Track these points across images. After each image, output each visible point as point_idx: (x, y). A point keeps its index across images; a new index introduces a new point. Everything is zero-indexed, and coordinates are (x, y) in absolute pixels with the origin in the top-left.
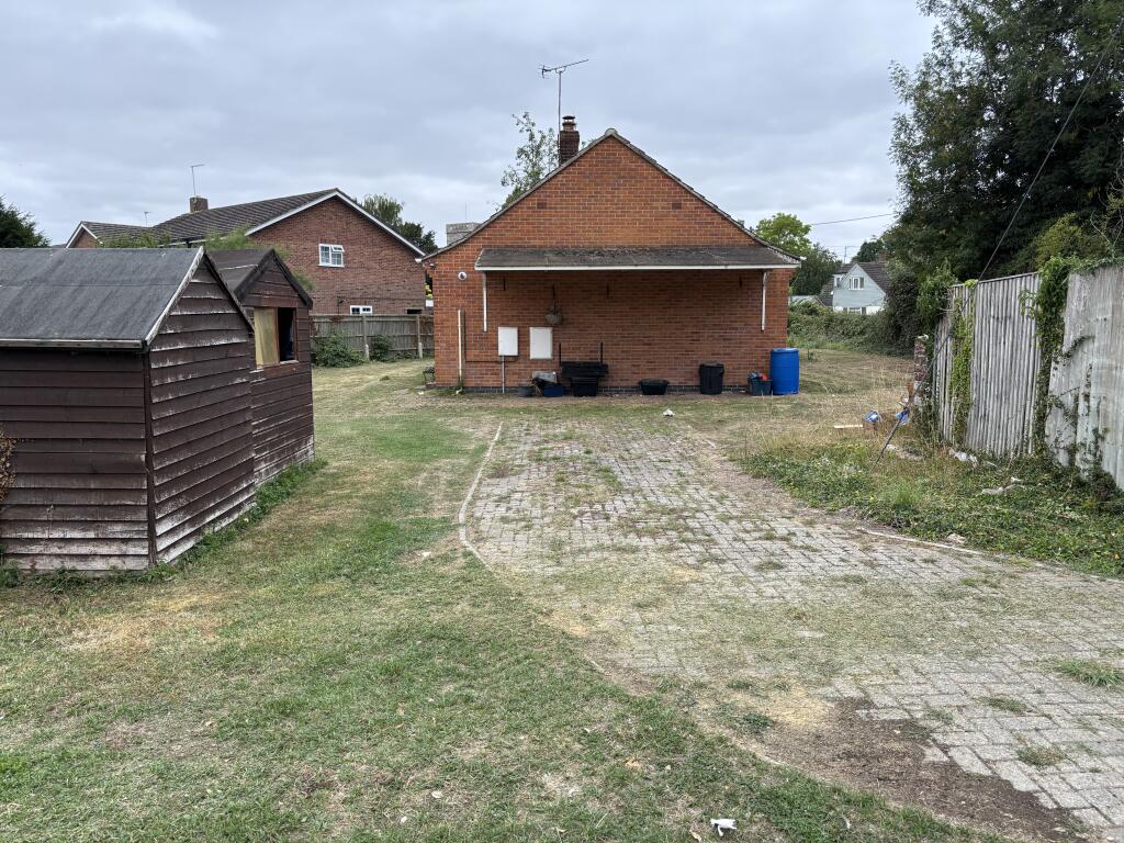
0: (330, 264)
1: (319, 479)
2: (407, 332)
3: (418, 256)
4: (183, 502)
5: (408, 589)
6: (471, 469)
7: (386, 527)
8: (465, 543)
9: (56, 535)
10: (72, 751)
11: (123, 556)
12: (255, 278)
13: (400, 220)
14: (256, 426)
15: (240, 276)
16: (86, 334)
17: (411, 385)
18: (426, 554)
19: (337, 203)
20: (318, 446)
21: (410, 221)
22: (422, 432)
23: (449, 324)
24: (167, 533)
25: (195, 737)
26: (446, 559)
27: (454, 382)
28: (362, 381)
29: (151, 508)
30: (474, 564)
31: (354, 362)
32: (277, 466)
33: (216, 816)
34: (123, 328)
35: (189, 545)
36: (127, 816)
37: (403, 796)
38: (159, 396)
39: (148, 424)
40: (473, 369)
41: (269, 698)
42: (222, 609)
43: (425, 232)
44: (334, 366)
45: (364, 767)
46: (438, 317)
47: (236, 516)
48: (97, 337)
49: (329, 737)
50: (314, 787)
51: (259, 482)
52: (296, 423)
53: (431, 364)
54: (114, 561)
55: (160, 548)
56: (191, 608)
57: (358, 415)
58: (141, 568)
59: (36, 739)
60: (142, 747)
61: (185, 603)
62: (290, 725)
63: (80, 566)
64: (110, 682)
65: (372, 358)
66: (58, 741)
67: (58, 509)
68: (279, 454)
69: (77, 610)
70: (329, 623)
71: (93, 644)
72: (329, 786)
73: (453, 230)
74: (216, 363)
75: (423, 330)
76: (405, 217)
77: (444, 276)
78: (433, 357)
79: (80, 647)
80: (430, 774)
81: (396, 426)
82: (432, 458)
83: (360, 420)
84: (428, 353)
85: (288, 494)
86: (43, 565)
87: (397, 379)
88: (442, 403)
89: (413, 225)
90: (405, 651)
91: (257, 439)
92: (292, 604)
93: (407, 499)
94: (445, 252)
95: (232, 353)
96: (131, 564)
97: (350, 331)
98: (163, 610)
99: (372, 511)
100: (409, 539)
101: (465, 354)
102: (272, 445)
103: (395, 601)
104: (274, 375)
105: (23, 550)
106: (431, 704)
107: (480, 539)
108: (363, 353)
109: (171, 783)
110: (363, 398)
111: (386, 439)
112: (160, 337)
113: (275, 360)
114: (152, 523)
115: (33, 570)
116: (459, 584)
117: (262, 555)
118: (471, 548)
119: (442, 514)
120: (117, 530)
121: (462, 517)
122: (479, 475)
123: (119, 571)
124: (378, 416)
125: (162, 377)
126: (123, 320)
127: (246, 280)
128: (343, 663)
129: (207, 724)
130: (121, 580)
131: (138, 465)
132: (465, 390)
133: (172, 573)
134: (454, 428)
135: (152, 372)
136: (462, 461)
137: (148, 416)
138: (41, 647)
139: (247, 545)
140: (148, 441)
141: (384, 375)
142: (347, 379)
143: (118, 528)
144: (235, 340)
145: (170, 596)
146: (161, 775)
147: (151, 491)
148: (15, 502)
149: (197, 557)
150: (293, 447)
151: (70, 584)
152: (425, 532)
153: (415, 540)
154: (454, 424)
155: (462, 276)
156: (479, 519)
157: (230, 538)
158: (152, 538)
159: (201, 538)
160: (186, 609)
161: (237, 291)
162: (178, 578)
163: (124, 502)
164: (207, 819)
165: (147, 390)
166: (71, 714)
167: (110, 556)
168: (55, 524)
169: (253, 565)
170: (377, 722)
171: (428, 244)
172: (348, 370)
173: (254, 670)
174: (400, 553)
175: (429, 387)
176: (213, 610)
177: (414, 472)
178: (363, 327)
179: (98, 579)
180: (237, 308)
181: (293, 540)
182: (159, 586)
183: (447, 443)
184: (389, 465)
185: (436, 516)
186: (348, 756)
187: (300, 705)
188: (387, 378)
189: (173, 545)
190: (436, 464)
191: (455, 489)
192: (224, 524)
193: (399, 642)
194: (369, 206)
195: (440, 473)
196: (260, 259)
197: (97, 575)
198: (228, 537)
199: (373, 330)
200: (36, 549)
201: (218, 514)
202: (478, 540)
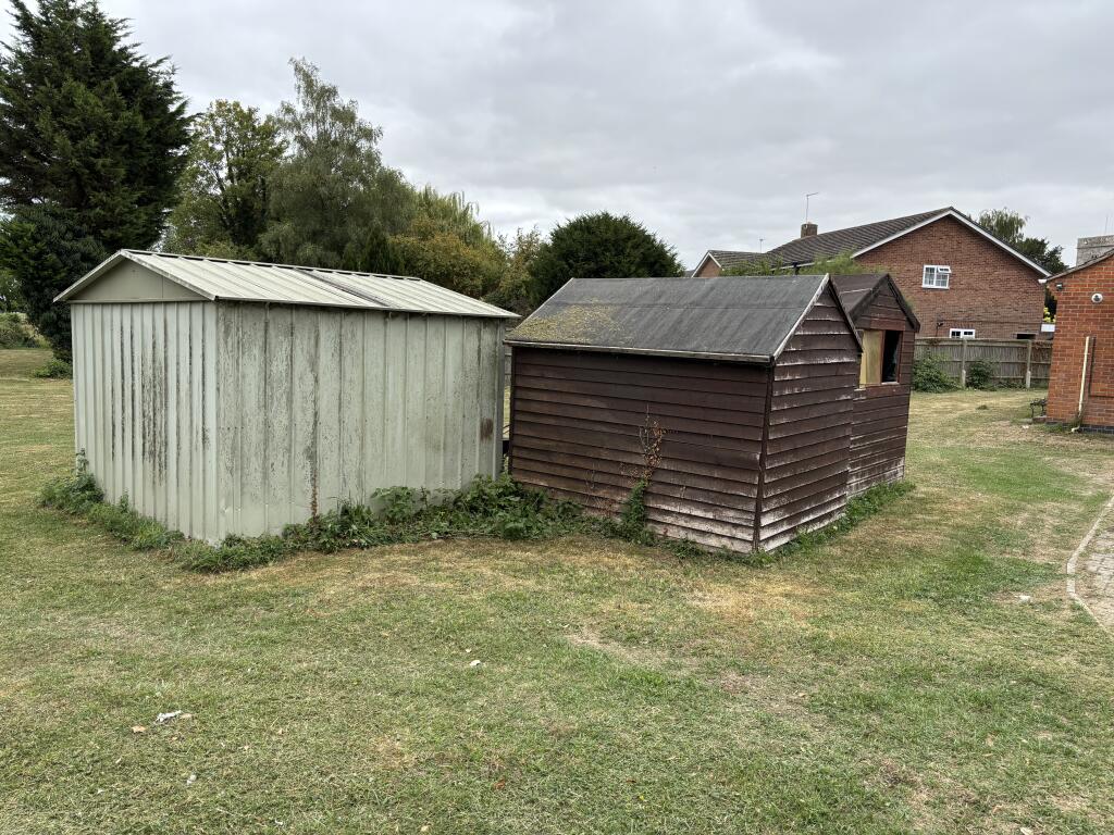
0: (934, 286)
1: (906, 502)
2: (1014, 359)
3: (1043, 276)
4: (784, 501)
5: (1002, 628)
6: (1086, 518)
7: (979, 561)
8: (1074, 595)
9: (685, 510)
10: (696, 682)
11: (732, 538)
12: (869, 301)
13: (1021, 236)
14: (854, 441)
15: (856, 299)
16: (727, 349)
17: (1014, 417)
18: (1024, 598)
19: (951, 222)
20: (907, 470)
21: (1033, 237)
22: (1025, 469)
23: (1073, 352)
24: (769, 526)
25: (790, 702)
26: (1048, 607)
27: (1071, 419)
28: (955, 408)
29: (760, 501)
30: (1084, 619)
31: (947, 387)
32: (867, 483)
33: (809, 771)
34: (757, 344)
35: (785, 540)
36: (736, 745)
37: (988, 821)
38: (777, 405)
39: (766, 428)
40: (1097, 405)
41: (855, 690)
42: (813, 602)
43: (1050, 248)
44: (925, 390)
45: (948, 780)
46: (1058, 344)
47: (826, 523)
48: (735, 352)
49: (913, 741)
50: (896, 780)
51: (850, 494)
52: (890, 444)
53: (1042, 395)
54: (725, 541)
55: (762, 538)
56: (786, 595)
57: (949, 443)
58: (746, 551)
59: (669, 666)
60: (748, 696)
61: (781, 589)
62: (875, 719)
63: (700, 540)
64: (723, 638)
65: (968, 385)
66: (685, 673)
67: (689, 490)
68: (871, 471)
69: (697, 575)
70: (914, 639)
71: (709, 605)
72: (912, 784)
73: (1086, 245)
74: (827, 380)
75: (1035, 357)
76: (1027, 232)
77: (1073, 298)
78: (1046, 388)
79: (701, 604)
80: (1020, 810)
81: (993, 459)
82: (1035, 499)
83: (952, 448)
84: (1037, 383)
85: (875, 511)
86: (673, 533)
87: (995, 409)
88: (1052, 440)
89: (1035, 241)
90: (997, 686)
91: (853, 454)
92: (878, 613)
93: (1004, 538)
94: (1077, 272)
95: (840, 371)
96: (737, 546)
97: (949, 355)
98: (763, 591)
99: (963, 543)
100: (1005, 578)
101: (1089, 387)
102: (864, 462)
103: (989, 636)
104: (875, 394)
105: (659, 518)
106: (1024, 745)
107: (1092, 595)
108: (959, 379)
109: (772, 732)
110: (956, 426)
111: (979, 471)
112: (785, 353)
113: (877, 381)
114: (758, 514)
115: (665, 536)
116: (1065, 636)
117: (849, 563)
118: (1081, 602)
119: (1046, 560)
120: (730, 515)
121: (1071, 568)
122: (1096, 526)
123: (728, 551)
124: (972, 446)
125: (783, 388)
126: (756, 338)
127: (861, 303)
128: (929, 679)
129: (801, 695)
130: (729, 558)
131: (753, 462)
132: (1084, 428)
133: (770, 562)
134: (1066, 470)
135: (774, 384)
136: (1073, 507)
137: (766, 421)
138: (671, 597)
139: (837, 551)
140: (764, 443)
141: (981, 403)
142: (938, 405)
143: (731, 514)
144: (846, 360)
145: (769, 581)
146: (763, 722)
147: (761, 487)
148: (659, 479)
149: (791, 552)
150: (884, 467)
151: (690, 552)
152: (1023, 575)
153: (1012, 580)
154: (1066, 465)
155: (1097, 299)
156: (1093, 574)
157: (820, 541)
158: (757, 527)
159: (795, 536)
160: (782, 595)
161: (852, 313)
162: (774, 567)
163: (738, 493)
164: (801, 771)
165: (769, 398)
166: (694, 654)
167: (723, 536)
168: (684, 501)
169: (840, 570)
170: (963, 744)
171: (1053, 263)
172: (939, 396)
173: (842, 660)
174: (994, 590)
175: (1036, 421)
176: (805, 601)
177: (1013, 510)
178: (962, 351)
179: (711, 554)
180: (851, 330)
181: (878, 554)
182: (759, 570)
183: (1055, 485)
184: (983, 498)
185: (1038, 560)
186: (932, 764)
187: (886, 705)
188: (984, 407)
189: (773, 538)
190: (1041, 506)
191: (1064, 537)
192: (815, 528)
193: (989, 676)
194: (985, 222)
195: (1044, 516)
196: (875, 284)
197: (711, 551)
198: (818, 540)
199: (974, 355)
200: (669, 519)
201: (812, 517)
202: (1090, 596)
